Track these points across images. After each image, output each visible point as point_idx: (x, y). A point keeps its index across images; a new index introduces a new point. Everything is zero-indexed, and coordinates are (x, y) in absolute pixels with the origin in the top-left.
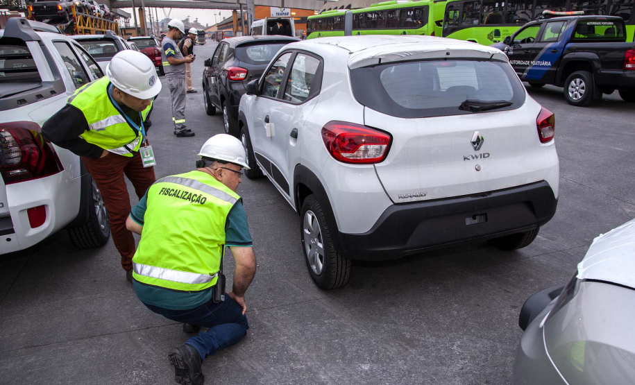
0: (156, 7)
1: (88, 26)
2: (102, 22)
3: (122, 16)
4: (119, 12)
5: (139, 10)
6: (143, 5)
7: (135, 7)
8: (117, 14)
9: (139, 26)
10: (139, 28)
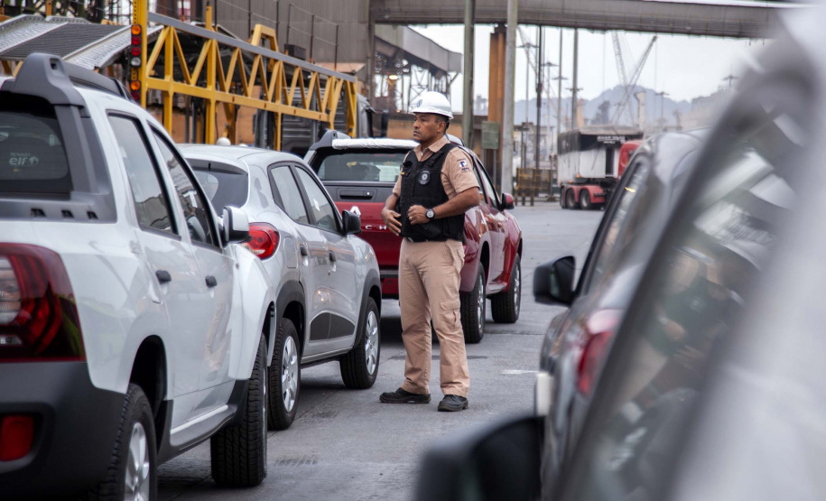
0: (576, 27)
1: (202, 81)
2: (277, 70)
3: (422, 63)
4: (407, 45)
5: (494, 37)
6: (512, 15)
7: (476, 20)
8: (400, 53)
9: (481, 109)
10: (480, 119)
